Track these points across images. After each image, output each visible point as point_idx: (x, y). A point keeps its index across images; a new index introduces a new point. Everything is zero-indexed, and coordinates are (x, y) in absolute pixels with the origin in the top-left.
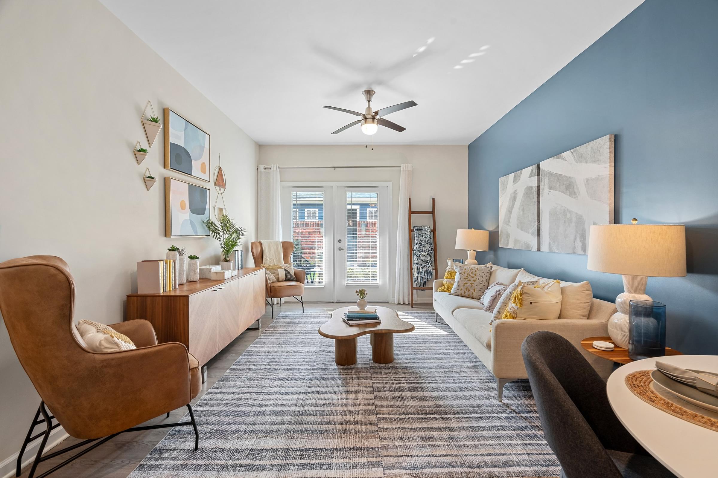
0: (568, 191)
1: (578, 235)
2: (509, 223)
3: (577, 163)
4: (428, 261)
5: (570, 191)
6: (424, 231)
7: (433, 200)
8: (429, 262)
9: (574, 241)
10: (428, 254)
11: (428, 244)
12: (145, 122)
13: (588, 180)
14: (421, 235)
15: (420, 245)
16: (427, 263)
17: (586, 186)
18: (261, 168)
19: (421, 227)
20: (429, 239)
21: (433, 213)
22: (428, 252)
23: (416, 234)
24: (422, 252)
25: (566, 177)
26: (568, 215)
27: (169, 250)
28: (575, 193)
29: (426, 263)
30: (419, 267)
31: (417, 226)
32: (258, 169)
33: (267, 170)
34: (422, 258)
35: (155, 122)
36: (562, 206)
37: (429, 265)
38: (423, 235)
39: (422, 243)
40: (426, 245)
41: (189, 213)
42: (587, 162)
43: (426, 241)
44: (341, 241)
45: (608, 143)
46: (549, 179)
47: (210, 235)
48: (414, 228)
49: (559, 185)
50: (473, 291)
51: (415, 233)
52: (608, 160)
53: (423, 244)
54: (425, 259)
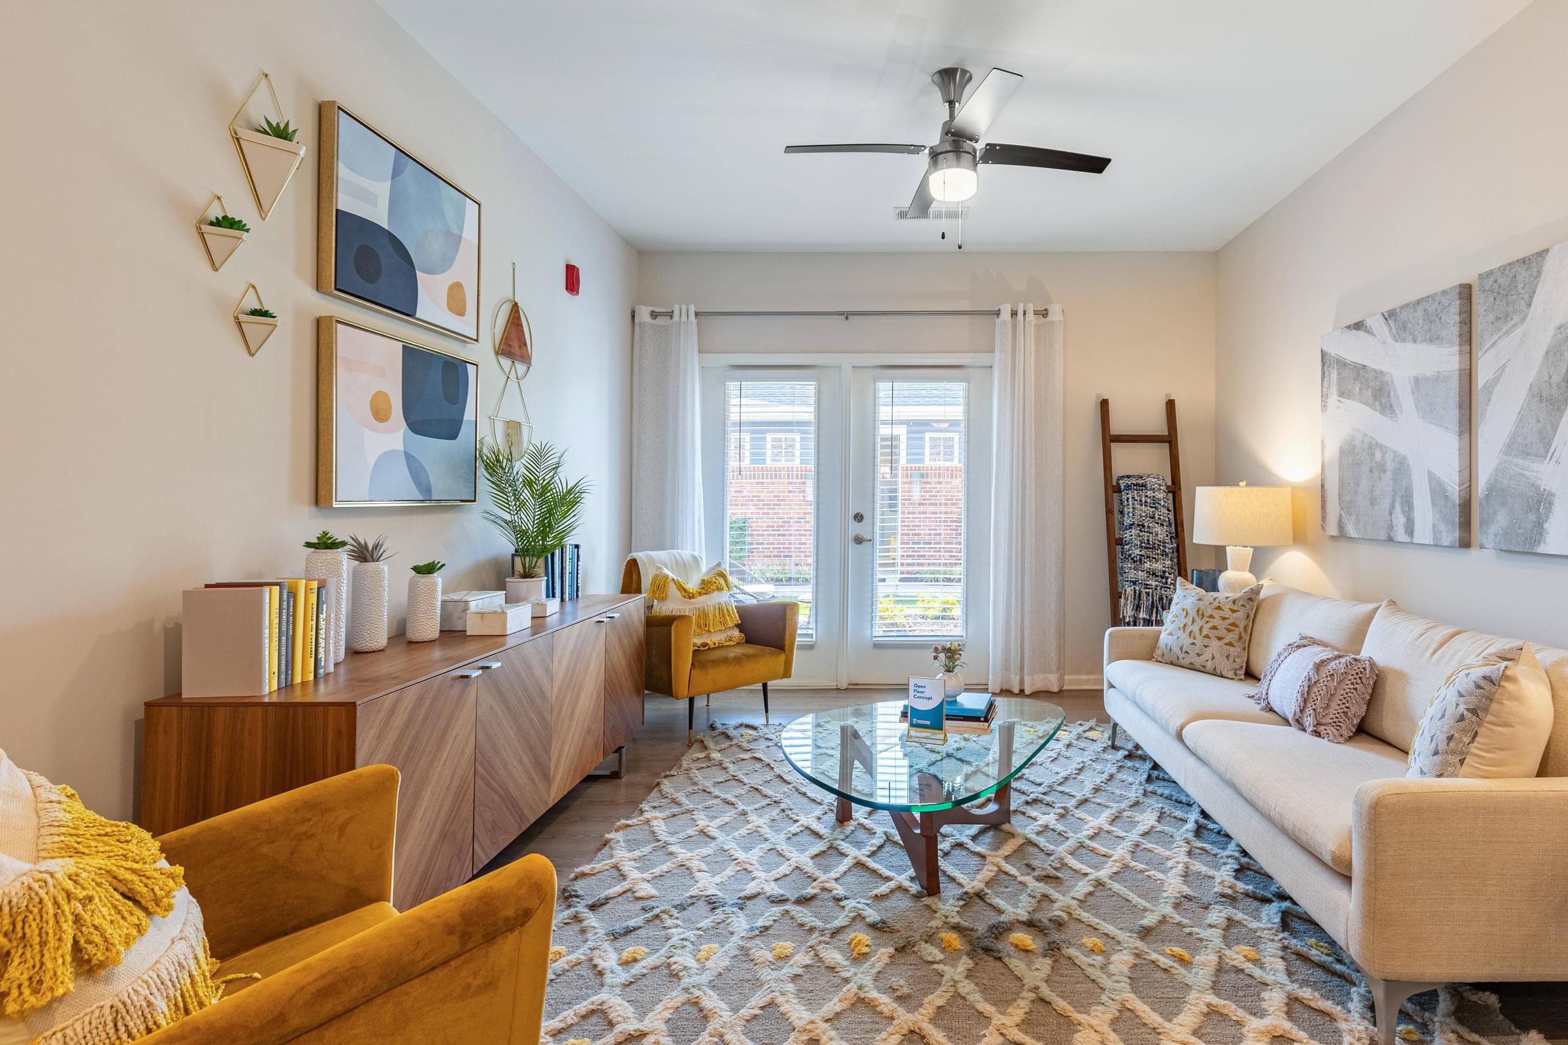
4: (1164, 572)
6: (1151, 490)
7: (1170, 405)
8: (1167, 574)
10: (1164, 554)
11: (1162, 525)
14: (1141, 501)
15: (1141, 531)
16: (1162, 578)
18: (644, 314)
19: (1141, 477)
20: (1164, 510)
21: (1170, 439)
22: (1164, 547)
23: (1128, 499)
24: (1147, 548)
29: (1160, 579)
30: (1140, 592)
31: (1128, 477)
32: (633, 316)
33: (660, 321)
34: (1147, 565)
37: (1166, 583)
38: (1146, 502)
39: (1146, 524)
40: (1158, 529)
41: (402, 431)
43: (1157, 517)
48: (1121, 482)
51: (1124, 497)
53: (1149, 527)
54: (1158, 566)
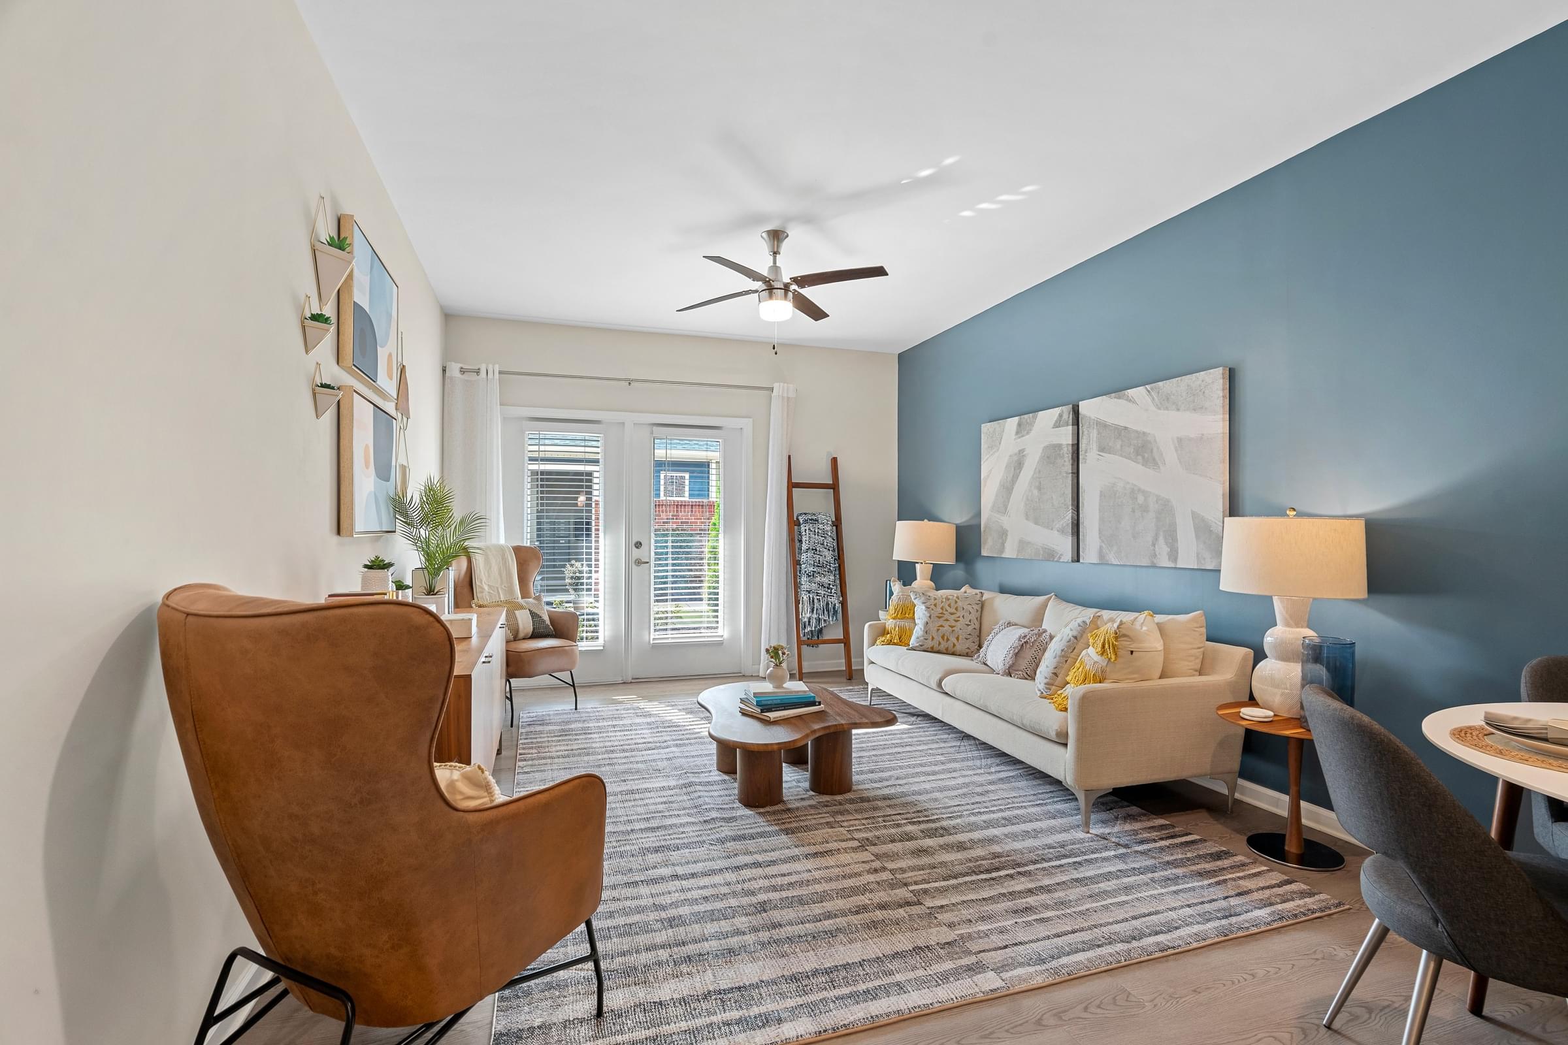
0: (1140, 457)
1: (1161, 533)
2: (1006, 509)
3: (1159, 409)
4: (829, 584)
5: (1143, 457)
6: (821, 524)
7: (834, 461)
8: (831, 586)
9: (1154, 545)
10: (830, 571)
11: (829, 550)
12: (318, 246)
13: (1180, 440)
14: (815, 531)
15: (814, 553)
16: (828, 588)
17: (1176, 450)
18: (454, 369)
19: (814, 514)
20: (830, 539)
21: (834, 486)
22: (830, 566)
23: (806, 530)
24: (818, 566)
25: (1137, 432)
26: (1141, 499)
27: (366, 566)
28: (1154, 459)
29: (827, 590)
30: (813, 598)
31: (805, 514)
32: (444, 371)
33: (466, 377)
34: (818, 579)
35: (340, 249)
36: (1128, 483)
37: (831, 593)
38: (818, 532)
39: (818, 549)
40: (826, 553)
41: (373, 477)
42: (1178, 410)
43: (825, 544)
44: (641, 544)
45: (1221, 381)
46: (1099, 433)
47: (395, 532)
48: (800, 517)
49: (1122, 446)
50: (955, 642)
51: (803, 529)
52: (1220, 410)
53: (820, 551)
54: (825, 580)
